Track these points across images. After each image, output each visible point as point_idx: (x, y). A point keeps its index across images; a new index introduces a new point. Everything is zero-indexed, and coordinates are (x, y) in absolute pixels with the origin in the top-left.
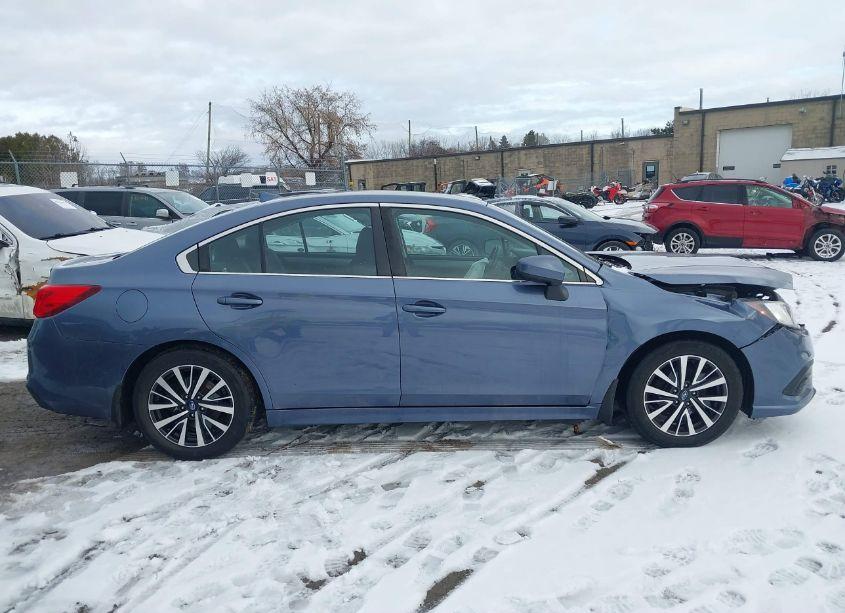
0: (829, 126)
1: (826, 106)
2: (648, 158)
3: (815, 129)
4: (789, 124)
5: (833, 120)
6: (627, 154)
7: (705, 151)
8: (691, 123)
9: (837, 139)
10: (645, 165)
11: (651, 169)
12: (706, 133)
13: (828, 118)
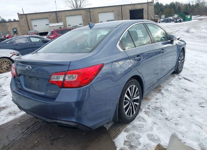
0: (56, 18)
1: (54, 13)
2: (13, 27)
3: (53, 19)
4: (47, 18)
5: (57, 17)
6: (6, 26)
7: (29, 25)
8: (23, 17)
9: (58, 21)
10: (13, 29)
11: (15, 30)
12: (28, 20)
13: (56, 16)
